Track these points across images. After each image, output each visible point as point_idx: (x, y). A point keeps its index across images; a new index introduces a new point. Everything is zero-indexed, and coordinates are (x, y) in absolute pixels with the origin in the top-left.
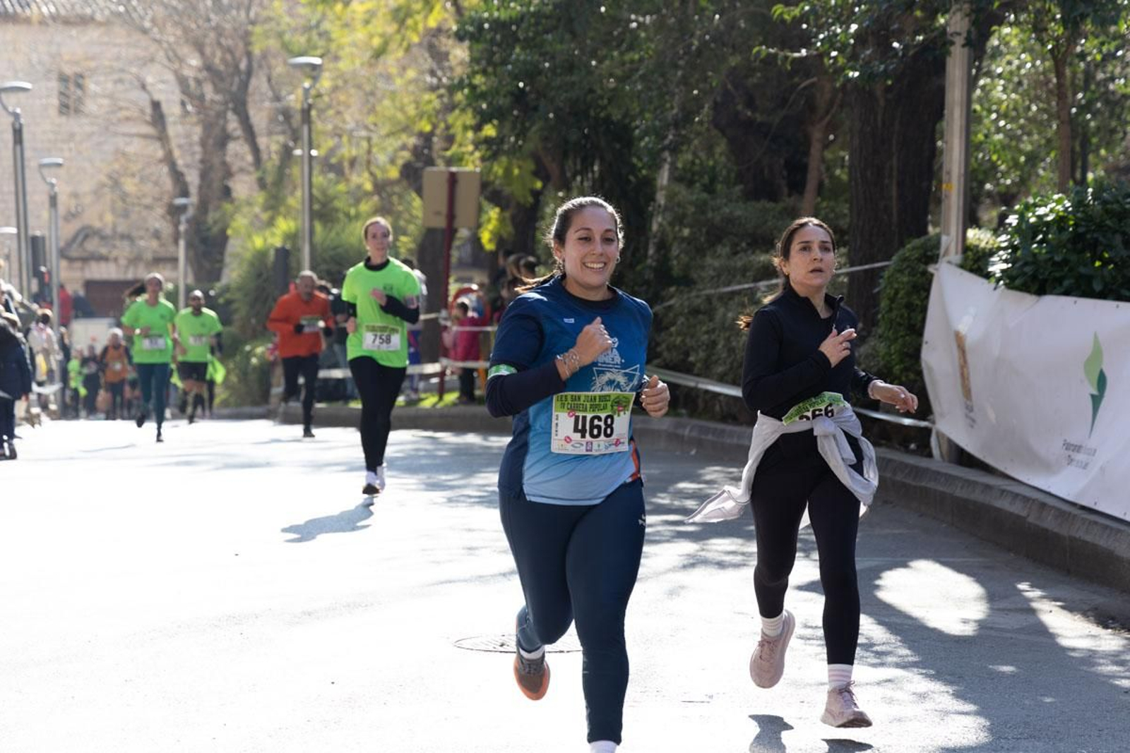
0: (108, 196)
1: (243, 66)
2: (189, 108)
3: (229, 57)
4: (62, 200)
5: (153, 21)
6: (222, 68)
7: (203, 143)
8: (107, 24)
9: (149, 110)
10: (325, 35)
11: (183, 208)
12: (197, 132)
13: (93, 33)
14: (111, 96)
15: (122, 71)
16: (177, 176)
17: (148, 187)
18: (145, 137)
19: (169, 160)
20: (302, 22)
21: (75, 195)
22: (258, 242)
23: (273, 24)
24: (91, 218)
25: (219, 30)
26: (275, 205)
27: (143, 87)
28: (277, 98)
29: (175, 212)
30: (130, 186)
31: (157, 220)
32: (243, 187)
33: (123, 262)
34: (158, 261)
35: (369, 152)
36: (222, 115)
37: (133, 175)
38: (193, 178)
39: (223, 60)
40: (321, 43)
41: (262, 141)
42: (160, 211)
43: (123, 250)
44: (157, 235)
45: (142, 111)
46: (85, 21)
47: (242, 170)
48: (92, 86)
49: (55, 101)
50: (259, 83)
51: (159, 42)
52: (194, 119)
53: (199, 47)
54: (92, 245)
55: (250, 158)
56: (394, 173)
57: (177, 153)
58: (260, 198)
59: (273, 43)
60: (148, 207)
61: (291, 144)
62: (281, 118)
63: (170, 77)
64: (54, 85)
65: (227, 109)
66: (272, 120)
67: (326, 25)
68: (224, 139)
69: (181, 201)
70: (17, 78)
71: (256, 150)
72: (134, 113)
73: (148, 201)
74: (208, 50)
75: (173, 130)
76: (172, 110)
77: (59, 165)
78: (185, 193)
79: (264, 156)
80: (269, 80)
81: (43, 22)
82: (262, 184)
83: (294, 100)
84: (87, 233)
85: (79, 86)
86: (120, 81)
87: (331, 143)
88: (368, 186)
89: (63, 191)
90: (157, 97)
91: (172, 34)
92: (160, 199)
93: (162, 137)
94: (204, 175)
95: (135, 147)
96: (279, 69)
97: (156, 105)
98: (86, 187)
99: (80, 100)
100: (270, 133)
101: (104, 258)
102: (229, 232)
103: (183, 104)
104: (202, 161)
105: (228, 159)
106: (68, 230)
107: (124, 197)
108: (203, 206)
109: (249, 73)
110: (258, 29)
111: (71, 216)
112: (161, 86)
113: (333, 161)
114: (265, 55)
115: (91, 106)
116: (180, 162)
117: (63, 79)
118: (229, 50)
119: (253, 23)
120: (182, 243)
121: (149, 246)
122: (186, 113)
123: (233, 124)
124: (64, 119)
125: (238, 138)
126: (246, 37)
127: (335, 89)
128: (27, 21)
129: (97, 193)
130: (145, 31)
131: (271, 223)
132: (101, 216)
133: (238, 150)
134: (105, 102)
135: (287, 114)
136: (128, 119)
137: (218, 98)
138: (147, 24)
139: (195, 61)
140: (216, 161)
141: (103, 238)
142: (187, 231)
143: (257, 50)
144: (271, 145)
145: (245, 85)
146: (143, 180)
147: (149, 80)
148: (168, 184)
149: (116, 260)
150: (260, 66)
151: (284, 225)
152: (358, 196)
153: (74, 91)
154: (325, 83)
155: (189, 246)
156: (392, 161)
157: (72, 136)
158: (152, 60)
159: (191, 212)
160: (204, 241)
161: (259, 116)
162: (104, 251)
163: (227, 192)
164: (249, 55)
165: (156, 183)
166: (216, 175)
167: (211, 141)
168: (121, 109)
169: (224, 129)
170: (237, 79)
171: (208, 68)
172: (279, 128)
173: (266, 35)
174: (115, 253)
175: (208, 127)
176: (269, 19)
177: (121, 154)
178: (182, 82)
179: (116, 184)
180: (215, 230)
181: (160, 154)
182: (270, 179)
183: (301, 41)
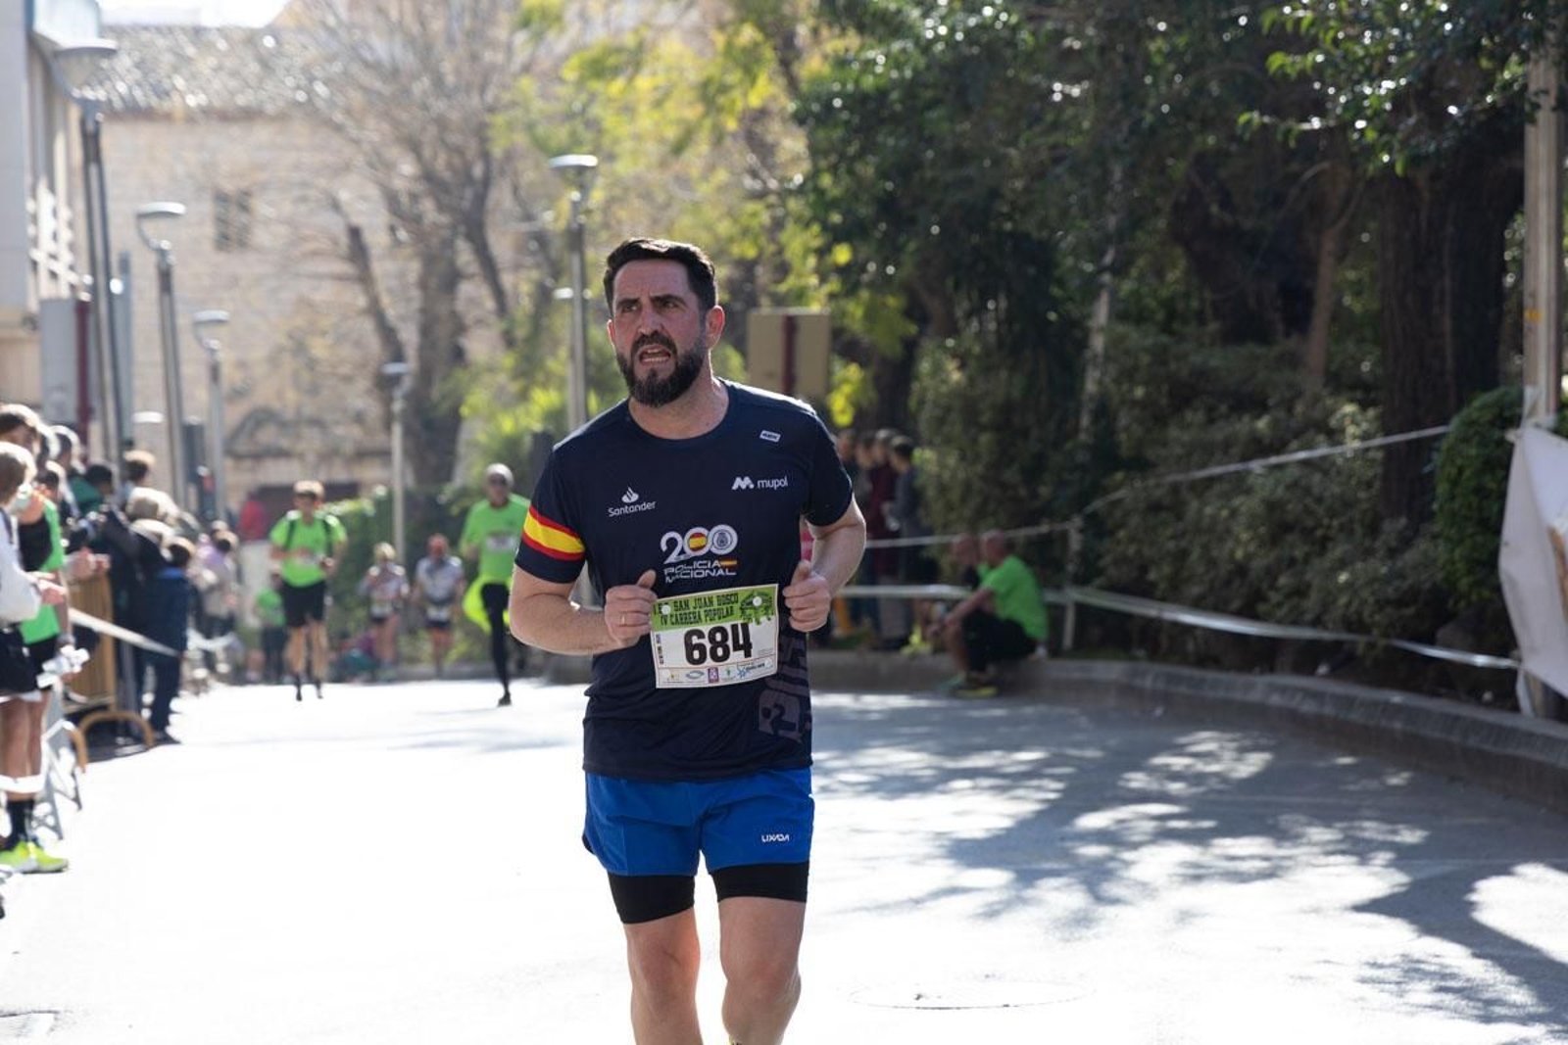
0: (289, 364)
1: (478, 171)
2: (403, 235)
3: (457, 161)
4: (226, 371)
5: (348, 112)
6: (446, 175)
7: (423, 284)
8: (282, 118)
9: (344, 240)
10: (594, 125)
11: (396, 379)
12: (414, 268)
13: (262, 133)
14: (290, 222)
15: (304, 184)
16: (388, 333)
17: (347, 351)
18: (340, 278)
19: (375, 311)
20: (558, 108)
21: (242, 365)
22: (507, 425)
23: (518, 113)
24: (265, 395)
25: (442, 123)
26: (529, 371)
27: (336, 206)
28: (529, 217)
29: (385, 384)
30: (319, 348)
31: (360, 398)
32: (481, 346)
33: (311, 458)
34: (362, 455)
36: (448, 244)
37: (324, 333)
38: (409, 335)
39: (450, 166)
40: (588, 136)
41: (507, 280)
42: (363, 383)
43: (311, 442)
44: (359, 418)
45: (335, 242)
46: (249, 115)
47: (480, 322)
48: (262, 208)
49: (209, 230)
50: (501, 197)
51: (356, 142)
52: (408, 251)
53: (414, 146)
54: (268, 436)
55: (490, 304)
57: (385, 300)
58: (508, 360)
59: (520, 139)
60: (348, 379)
61: (549, 282)
62: (533, 245)
63: (374, 192)
64: (207, 207)
65: (455, 234)
66: (521, 248)
67: (596, 110)
68: (452, 279)
69: (393, 369)
70: (155, 200)
71: (499, 293)
72: (324, 244)
73: (345, 370)
74: (427, 152)
75: (382, 268)
76: (377, 239)
77: (219, 322)
78: (398, 357)
79: (510, 302)
80: (516, 190)
81: (191, 118)
82: (509, 340)
83: (553, 219)
84: (262, 417)
85: (244, 208)
86: (304, 199)
89: (225, 357)
90: (357, 220)
91: (374, 131)
92: (363, 365)
93: (365, 278)
94: (426, 331)
95: (324, 293)
96: (529, 175)
97: (355, 233)
98: (258, 353)
99: (246, 229)
100: (517, 267)
101: (282, 454)
102: (465, 411)
103: (392, 229)
104: (424, 311)
105: (460, 306)
106: (234, 414)
107: (312, 364)
108: (426, 375)
109: (486, 182)
110: (499, 120)
111: (238, 394)
112: (362, 206)
114: (509, 156)
115: (261, 237)
116: (391, 313)
117: (221, 198)
118: (459, 151)
119: (491, 110)
120: (397, 430)
121: (349, 435)
122: (397, 243)
123: (465, 256)
124: (221, 257)
125: (470, 277)
126: (481, 133)
127: (610, 203)
128: (168, 117)
129: (274, 361)
130: (339, 128)
131: (524, 396)
132: (277, 391)
133: (472, 293)
134: (283, 230)
135: (541, 238)
136: (315, 254)
137: (444, 219)
138: (338, 117)
139: (408, 167)
140: (442, 309)
141: (283, 425)
142: (404, 411)
143: (497, 151)
144: (521, 285)
145: (480, 200)
146: (341, 339)
147: (344, 196)
148: (374, 344)
149: (301, 456)
150: (502, 172)
151: (544, 399)
153: (238, 218)
154: (597, 196)
155: (408, 432)
157: (234, 281)
158: (347, 167)
159: (407, 383)
160: (429, 425)
161: (502, 245)
162: (285, 443)
163: (458, 355)
164: (486, 156)
165: (358, 344)
166: (442, 331)
167: (433, 282)
168: (304, 239)
169: (452, 264)
170: (469, 193)
171: (428, 176)
172: (529, 261)
173: (511, 127)
174: (301, 447)
175: (429, 260)
176: (514, 104)
177: (304, 303)
178: (392, 199)
179: (299, 348)
180: (445, 407)
181: (362, 301)
182: (521, 333)
183: (561, 134)
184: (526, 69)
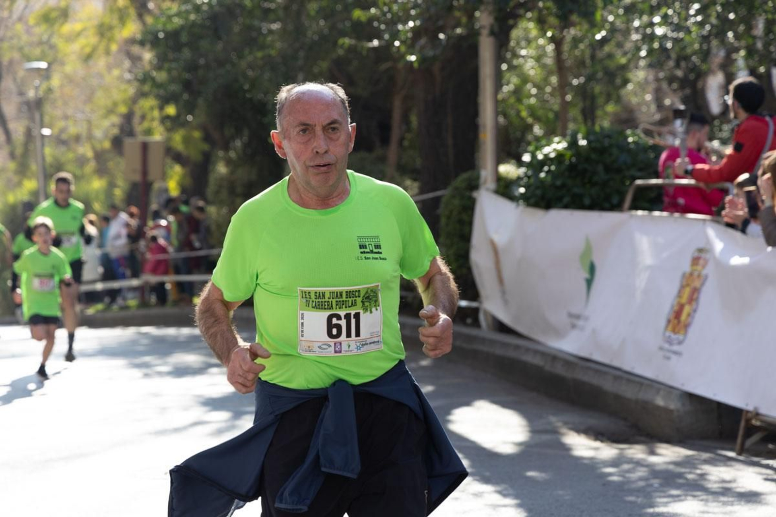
10: (52, 47)
20: (35, 39)
22: (11, 198)
23: (15, 41)
26: (23, 171)
28: (21, 94)
35: (90, 130)
41: (12, 126)
50: (8, 84)
55: (3, 137)
56: (107, 145)
58: (12, 166)
59: (16, 55)
62: (25, 108)
66: (19, 110)
67: (55, 40)
71: (7, 133)
79: (13, 137)
80: (15, 80)
82: (12, 156)
83: (31, 94)
87: (61, 124)
88: (90, 154)
96: (21, 74)
100: (17, 119)
110: (6, 45)
113: (64, 136)
114: (11, 62)
127: (62, 86)
131: (19, 184)
135: (28, 103)
143: (5, 61)
144: (19, 128)
150: (8, 72)
151: (29, 185)
152: (81, 161)
154: (55, 81)
156: (106, 136)
161: (8, 108)
172: (23, 115)
173: (12, 48)
176: (12, 38)
182: (19, 151)
183: (37, 51)
184: (20, 19)
